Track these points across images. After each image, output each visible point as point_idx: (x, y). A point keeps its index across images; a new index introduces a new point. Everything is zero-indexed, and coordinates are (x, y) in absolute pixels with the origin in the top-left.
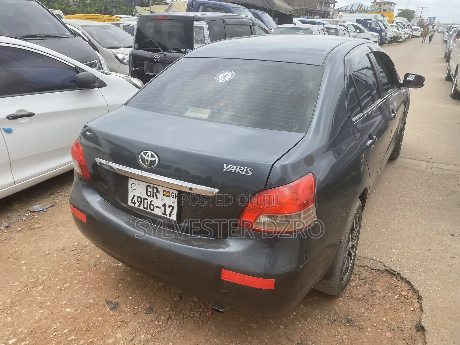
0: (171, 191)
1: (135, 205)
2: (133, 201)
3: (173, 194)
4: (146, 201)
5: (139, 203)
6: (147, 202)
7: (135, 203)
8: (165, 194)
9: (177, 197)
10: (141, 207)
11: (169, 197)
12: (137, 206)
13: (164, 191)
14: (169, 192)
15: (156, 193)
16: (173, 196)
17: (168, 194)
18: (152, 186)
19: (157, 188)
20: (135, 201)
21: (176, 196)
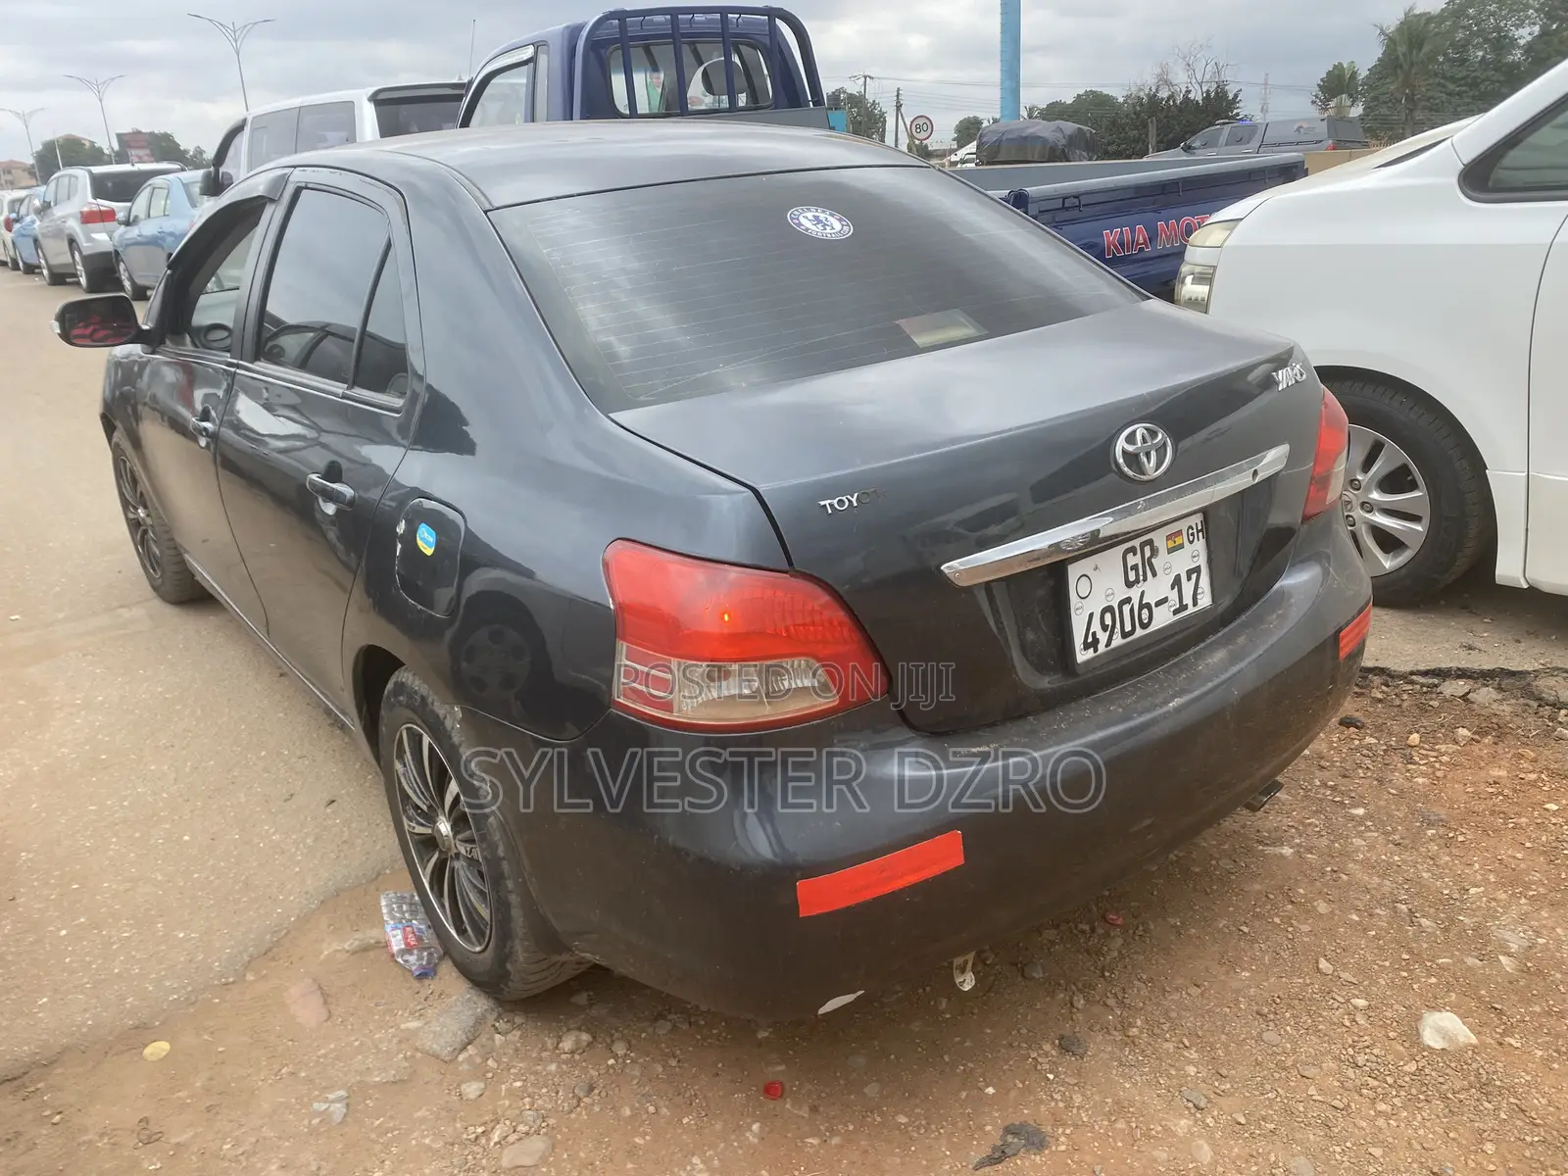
0: (1183, 525)
1: (1096, 651)
2: (1090, 640)
3: (1190, 531)
4: (1126, 608)
5: (1108, 633)
6: (1132, 610)
7: (1096, 641)
8: (1171, 544)
9: (1200, 534)
10: (1117, 641)
11: (1181, 546)
12: (1102, 648)
13: (1169, 538)
14: (1179, 533)
15: (1150, 559)
16: (1191, 538)
17: (1179, 541)
18: (1136, 543)
19: (1150, 542)
20: (1094, 634)
21: (1198, 532)
